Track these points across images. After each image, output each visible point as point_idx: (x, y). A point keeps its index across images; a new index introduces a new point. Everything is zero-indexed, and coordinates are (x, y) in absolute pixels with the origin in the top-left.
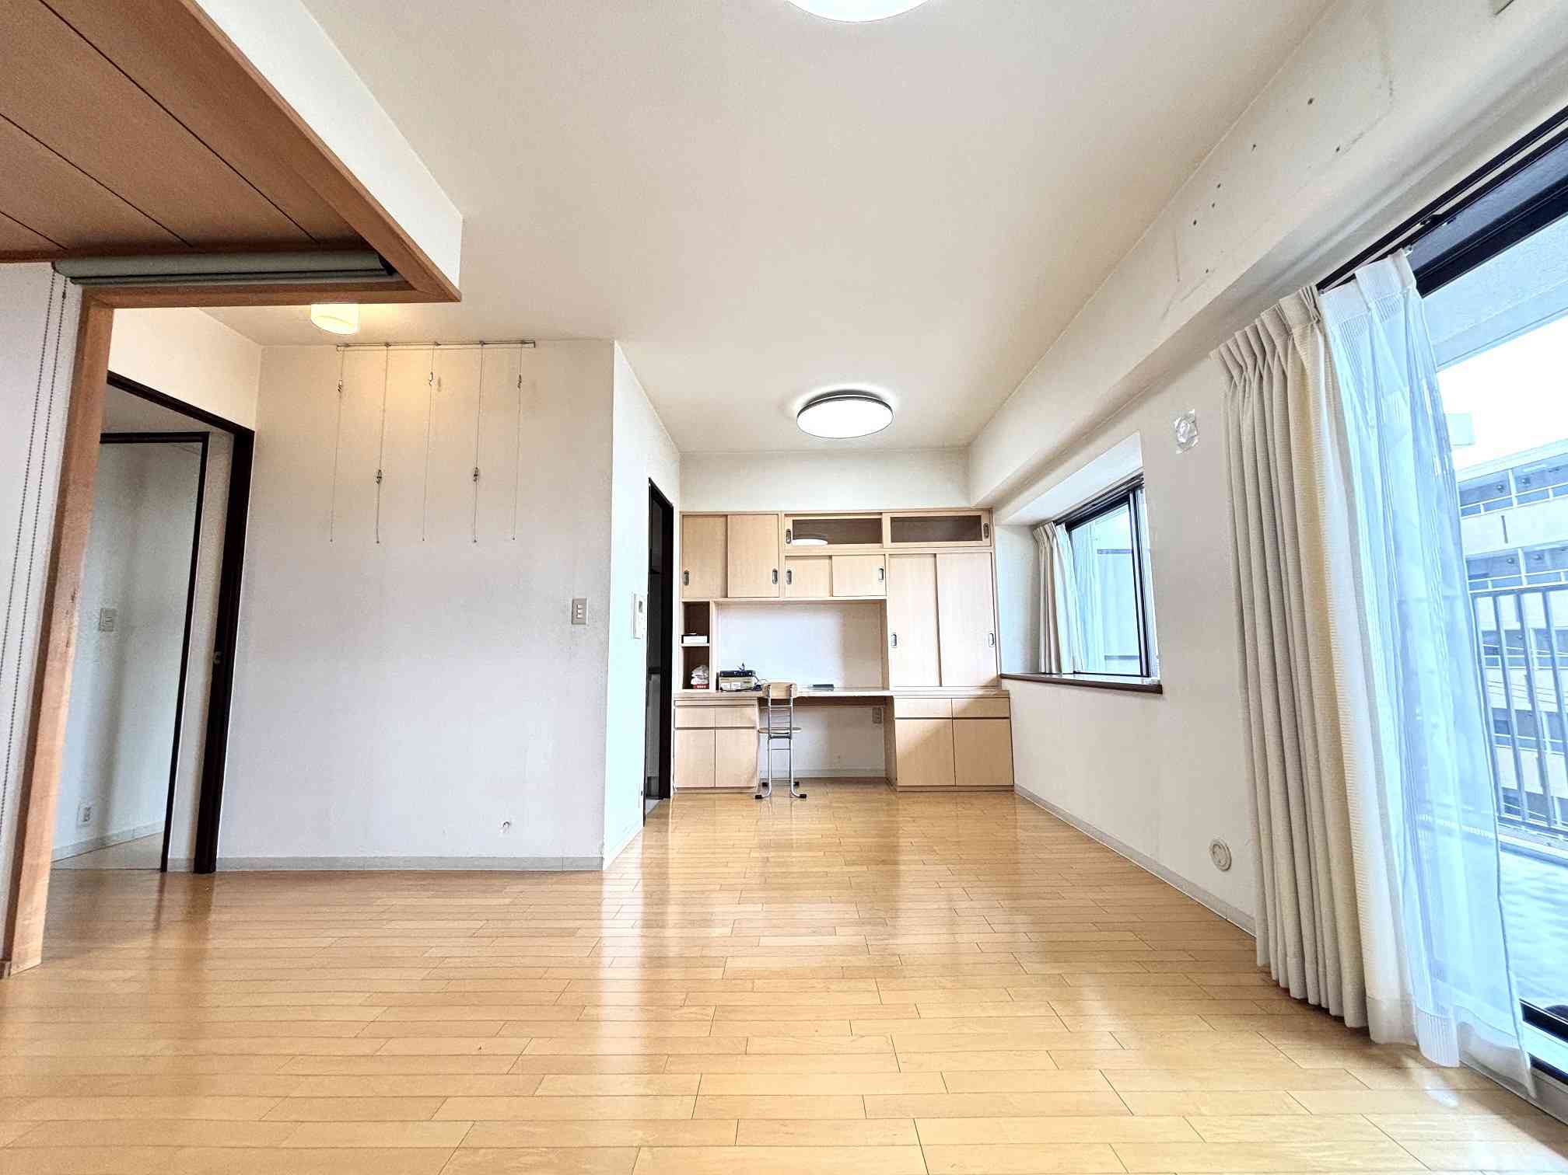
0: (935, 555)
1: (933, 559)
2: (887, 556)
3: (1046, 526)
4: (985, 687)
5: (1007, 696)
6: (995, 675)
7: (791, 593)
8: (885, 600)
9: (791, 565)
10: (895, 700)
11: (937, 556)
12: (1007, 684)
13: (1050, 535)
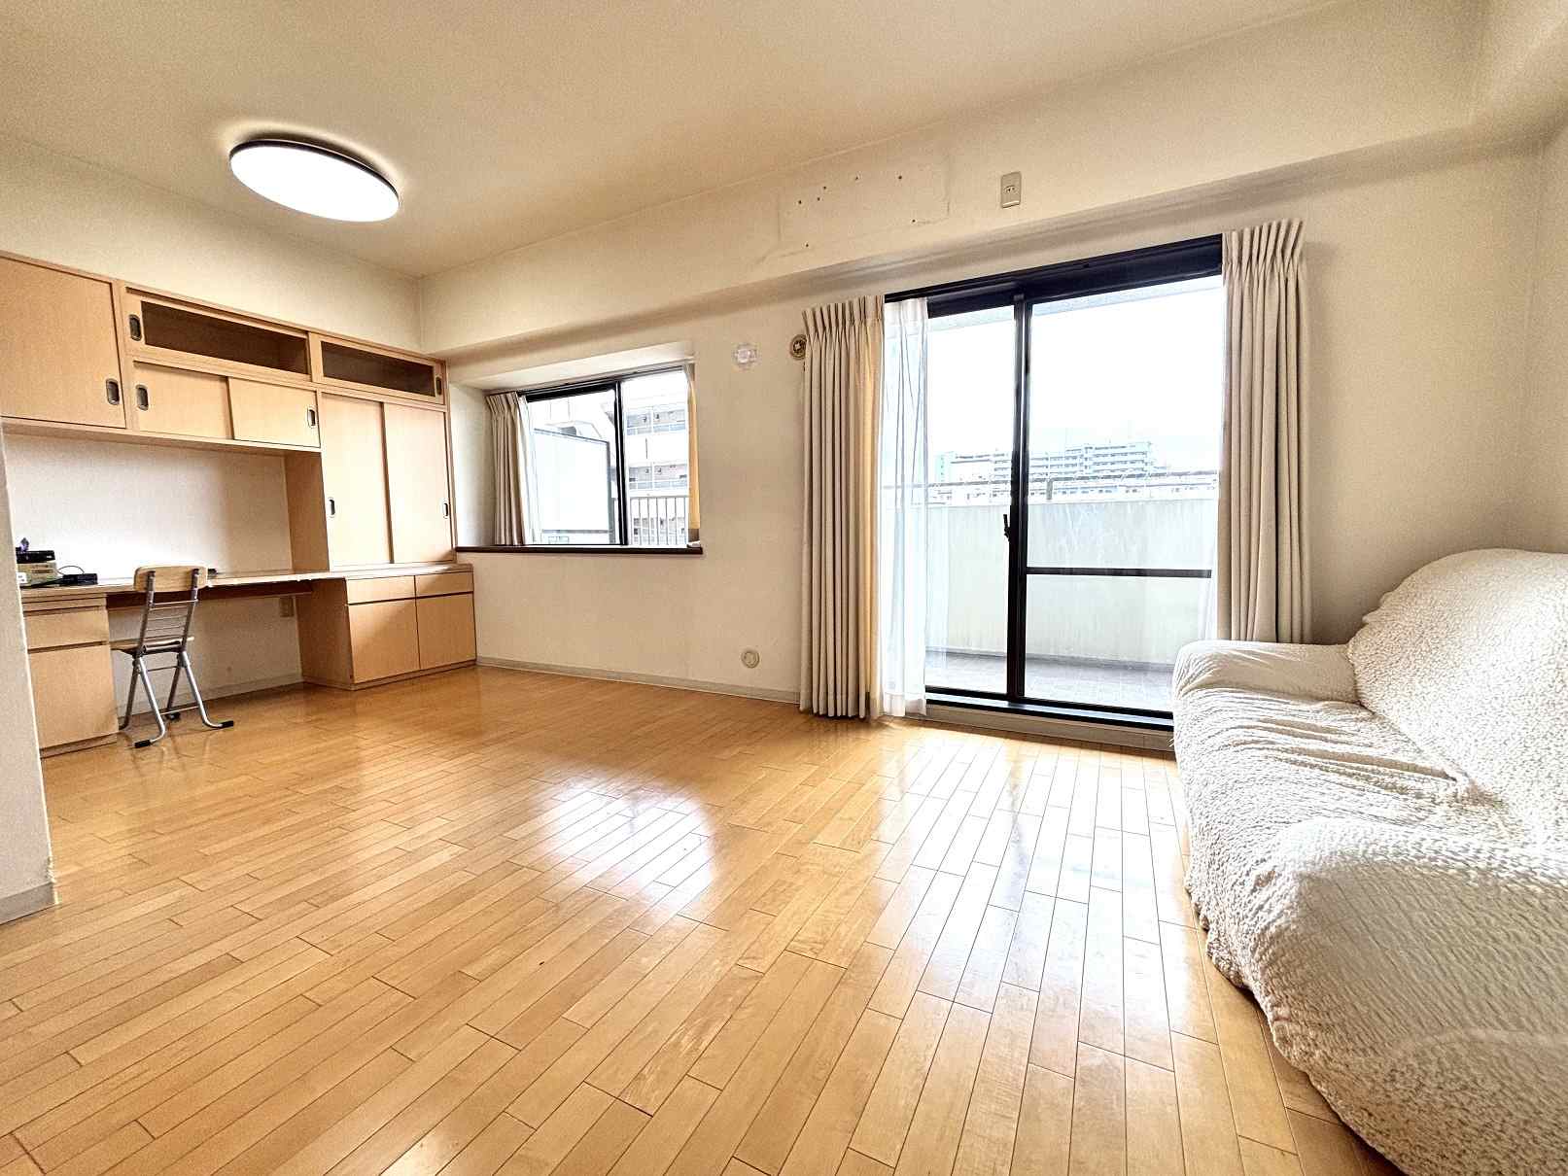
0: (381, 404)
1: (378, 408)
2: (319, 395)
3: (509, 395)
4: (440, 562)
5: (469, 569)
6: (449, 548)
7: (145, 424)
8: (320, 453)
9: (143, 378)
10: (348, 583)
11: (385, 405)
12: (465, 558)
13: (512, 405)
